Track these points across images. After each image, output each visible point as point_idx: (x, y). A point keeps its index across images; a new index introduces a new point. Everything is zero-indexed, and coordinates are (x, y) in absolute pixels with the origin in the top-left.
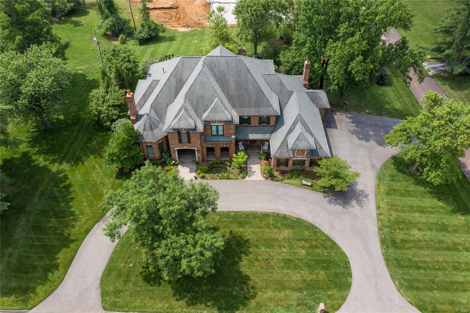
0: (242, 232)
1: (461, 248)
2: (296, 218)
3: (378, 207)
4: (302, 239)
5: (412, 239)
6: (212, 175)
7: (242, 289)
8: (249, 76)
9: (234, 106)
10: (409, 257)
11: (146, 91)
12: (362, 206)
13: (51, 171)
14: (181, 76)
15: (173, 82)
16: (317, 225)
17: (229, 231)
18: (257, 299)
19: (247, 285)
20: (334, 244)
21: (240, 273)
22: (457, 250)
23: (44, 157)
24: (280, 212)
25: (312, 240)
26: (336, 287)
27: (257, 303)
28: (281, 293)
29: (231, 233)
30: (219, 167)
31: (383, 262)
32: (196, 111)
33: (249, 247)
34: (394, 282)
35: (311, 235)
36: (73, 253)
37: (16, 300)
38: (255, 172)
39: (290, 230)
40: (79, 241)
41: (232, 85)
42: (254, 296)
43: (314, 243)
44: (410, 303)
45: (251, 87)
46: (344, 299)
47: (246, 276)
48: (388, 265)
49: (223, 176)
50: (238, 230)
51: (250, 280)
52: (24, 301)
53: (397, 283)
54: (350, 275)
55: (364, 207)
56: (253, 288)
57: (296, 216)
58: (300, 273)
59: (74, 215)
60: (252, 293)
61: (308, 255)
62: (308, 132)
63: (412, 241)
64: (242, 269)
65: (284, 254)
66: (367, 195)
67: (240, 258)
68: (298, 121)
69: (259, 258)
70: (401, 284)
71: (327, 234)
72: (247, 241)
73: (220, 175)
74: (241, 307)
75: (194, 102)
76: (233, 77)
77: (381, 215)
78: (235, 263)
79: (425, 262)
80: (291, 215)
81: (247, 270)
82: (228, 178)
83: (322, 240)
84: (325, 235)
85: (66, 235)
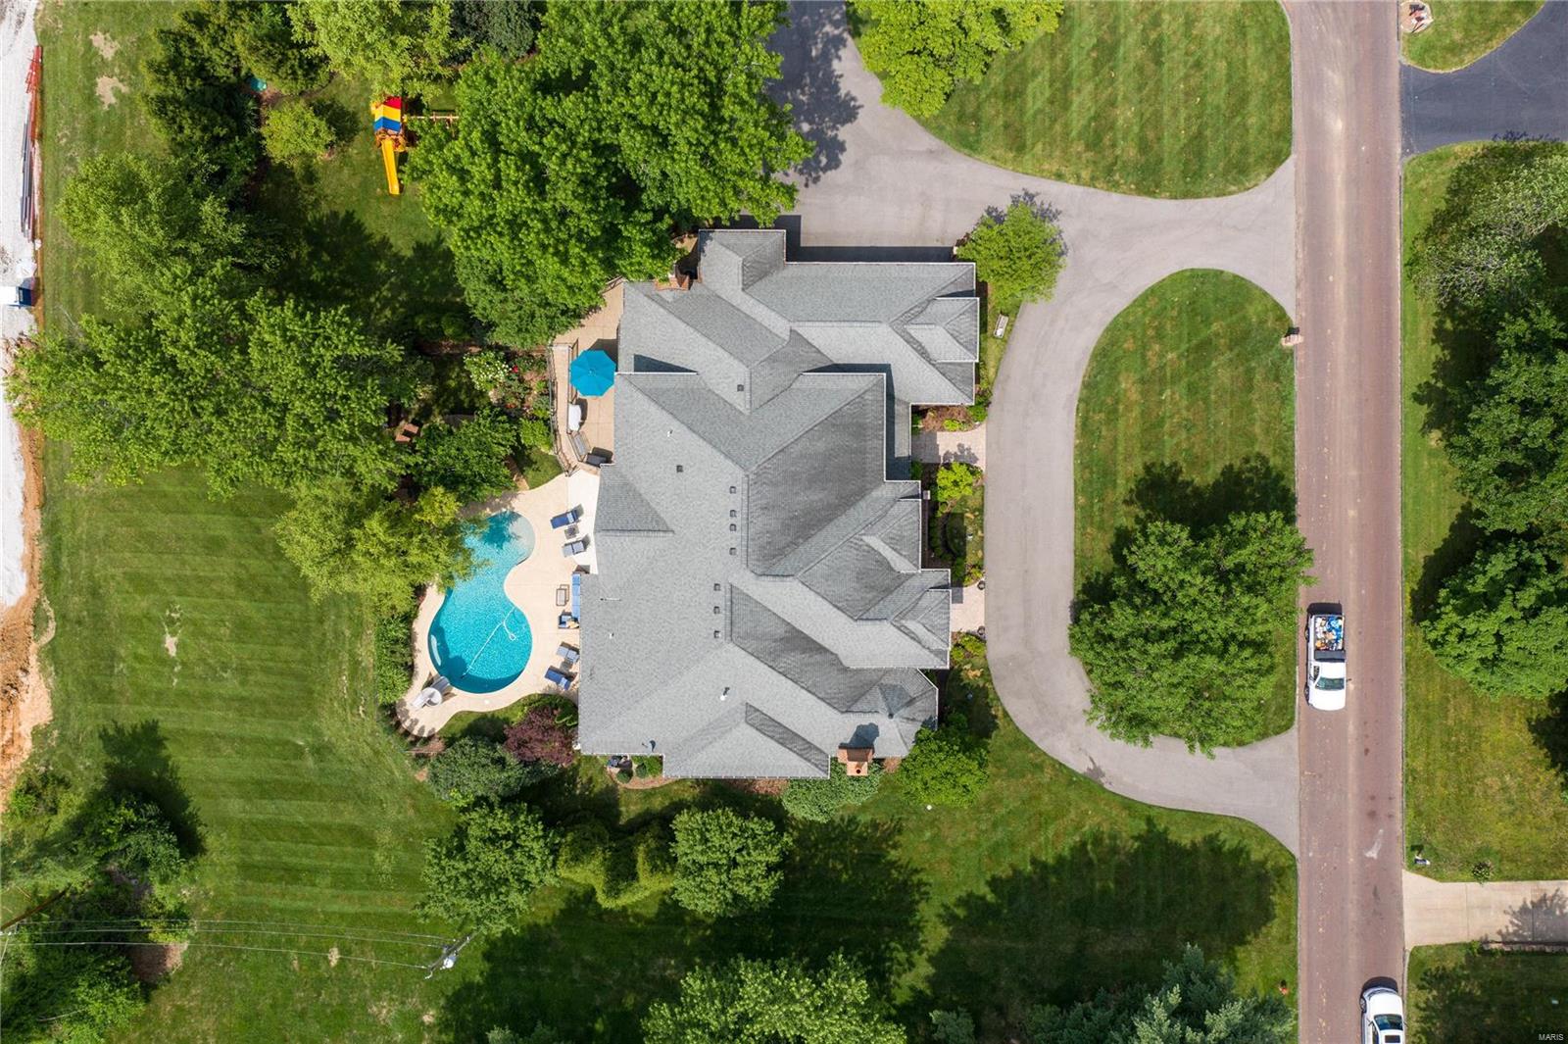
0: (1128, 480)
1: (1153, 36)
2: (1091, 361)
3: (1059, 176)
4: (1143, 356)
5: (1136, 129)
6: (969, 548)
7: (1250, 481)
8: (796, 450)
9: (862, 493)
10: (1177, 147)
11: (772, 738)
12: (1059, 212)
13: (947, 940)
14: (775, 641)
15: (793, 659)
16: (1110, 319)
17: (1124, 507)
18: (1267, 452)
19: (1241, 472)
20: (1152, 291)
21: (1217, 484)
22: (1159, 42)
23: (899, 975)
24: (1077, 395)
25: (1144, 334)
26: (1242, 307)
27: (1275, 453)
28: (1256, 410)
29: (1127, 502)
30: (944, 533)
31: (1190, 202)
32: (888, 591)
33: (1162, 464)
34: (1231, 193)
35: (1134, 337)
36: (1178, 817)
37: (1279, 890)
38: (959, 445)
39: (1121, 378)
40: (1149, 815)
41: (816, 497)
42: (1264, 460)
43: (1151, 332)
44: (1269, 175)
45: (821, 446)
46: (1265, 294)
47: (1223, 473)
48: (1197, 196)
49: (972, 523)
50: (1123, 487)
51: (1231, 466)
52: (1279, 876)
53: (1233, 188)
54: (1219, 273)
55: (1060, 208)
56: (1247, 460)
57: (1087, 361)
58: (1216, 368)
59: (1084, 844)
60: (1259, 464)
61: (1178, 348)
62: (925, 309)
63: (1142, 129)
64: (1211, 481)
65: (1177, 396)
66: (1026, 194)
67: (1188, 484)
68: (905, 331)
69: (1184, 446)
70: (1236, 182)
71: (1130, 301)
72: (1148, 469)
73: (970, 529)
74: (1283, 483)
75: (870, 596)
76: (797, 494)
77: (1079, 177)
78: (1198, 493)
79: (1188, 118)
80: (1082, 373)
81: (1210, 472)
82: (981, 510)
83: (1144, 313)
84: (1131, 306)
85: (1136, 845)
